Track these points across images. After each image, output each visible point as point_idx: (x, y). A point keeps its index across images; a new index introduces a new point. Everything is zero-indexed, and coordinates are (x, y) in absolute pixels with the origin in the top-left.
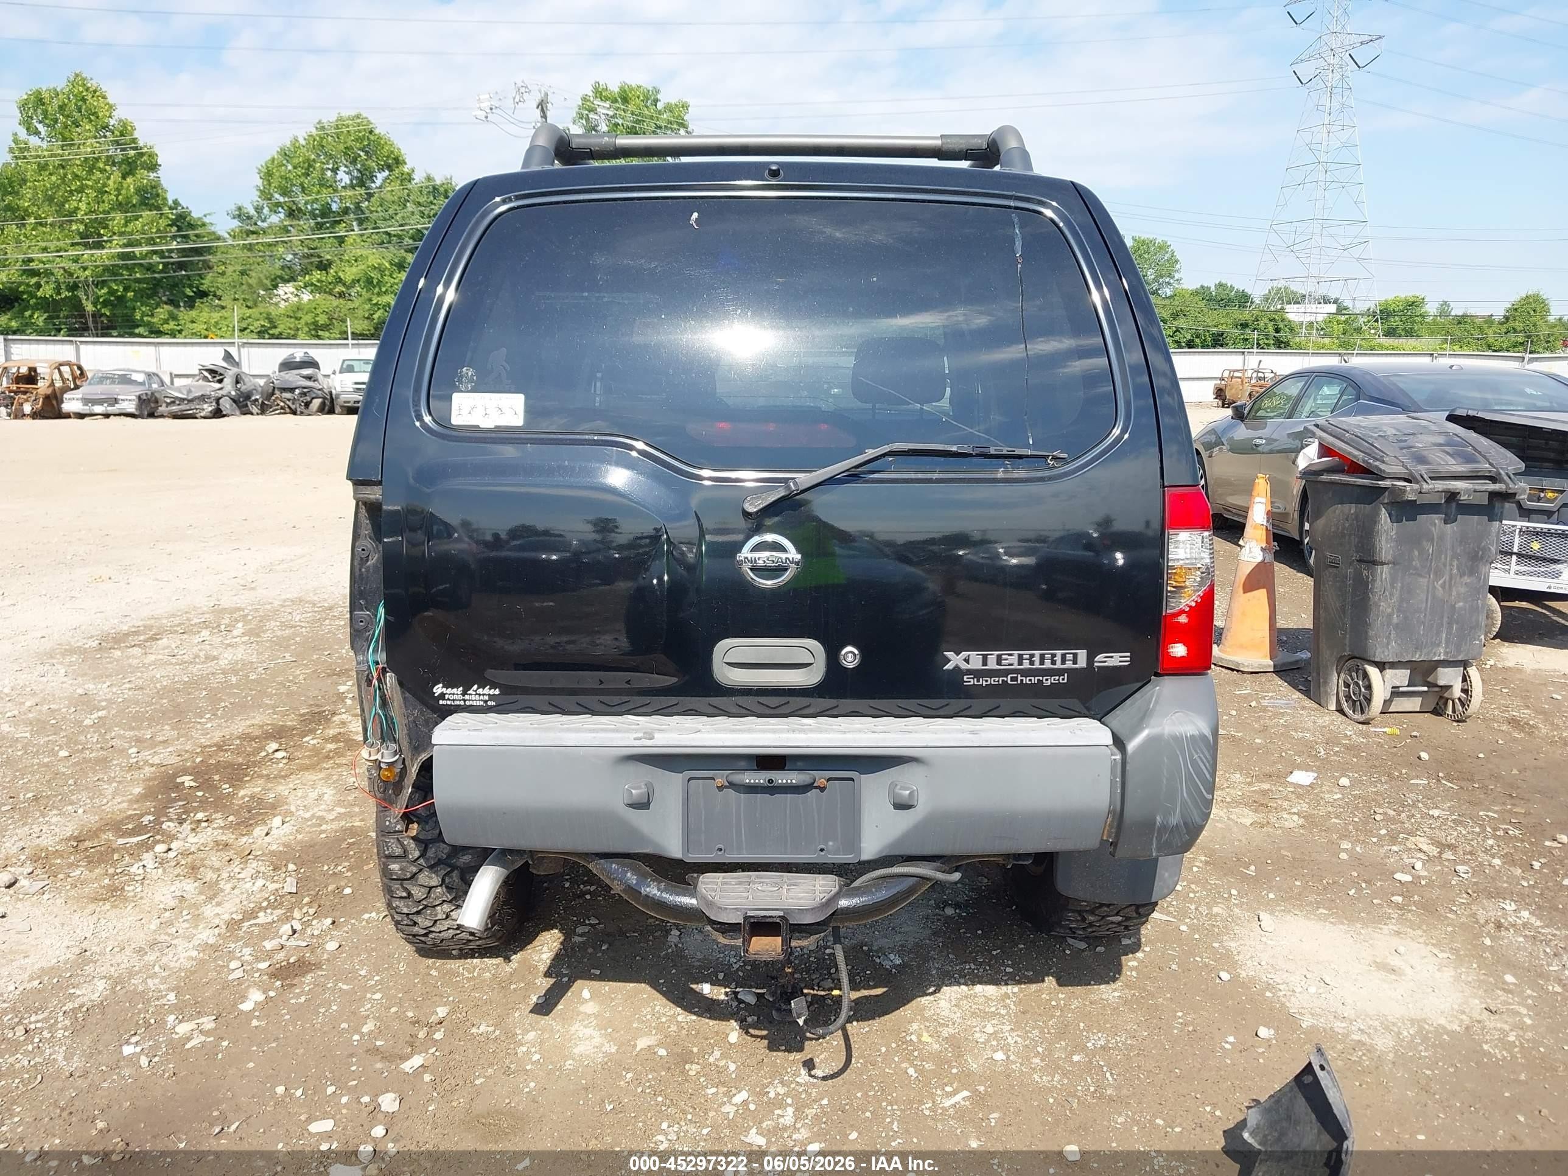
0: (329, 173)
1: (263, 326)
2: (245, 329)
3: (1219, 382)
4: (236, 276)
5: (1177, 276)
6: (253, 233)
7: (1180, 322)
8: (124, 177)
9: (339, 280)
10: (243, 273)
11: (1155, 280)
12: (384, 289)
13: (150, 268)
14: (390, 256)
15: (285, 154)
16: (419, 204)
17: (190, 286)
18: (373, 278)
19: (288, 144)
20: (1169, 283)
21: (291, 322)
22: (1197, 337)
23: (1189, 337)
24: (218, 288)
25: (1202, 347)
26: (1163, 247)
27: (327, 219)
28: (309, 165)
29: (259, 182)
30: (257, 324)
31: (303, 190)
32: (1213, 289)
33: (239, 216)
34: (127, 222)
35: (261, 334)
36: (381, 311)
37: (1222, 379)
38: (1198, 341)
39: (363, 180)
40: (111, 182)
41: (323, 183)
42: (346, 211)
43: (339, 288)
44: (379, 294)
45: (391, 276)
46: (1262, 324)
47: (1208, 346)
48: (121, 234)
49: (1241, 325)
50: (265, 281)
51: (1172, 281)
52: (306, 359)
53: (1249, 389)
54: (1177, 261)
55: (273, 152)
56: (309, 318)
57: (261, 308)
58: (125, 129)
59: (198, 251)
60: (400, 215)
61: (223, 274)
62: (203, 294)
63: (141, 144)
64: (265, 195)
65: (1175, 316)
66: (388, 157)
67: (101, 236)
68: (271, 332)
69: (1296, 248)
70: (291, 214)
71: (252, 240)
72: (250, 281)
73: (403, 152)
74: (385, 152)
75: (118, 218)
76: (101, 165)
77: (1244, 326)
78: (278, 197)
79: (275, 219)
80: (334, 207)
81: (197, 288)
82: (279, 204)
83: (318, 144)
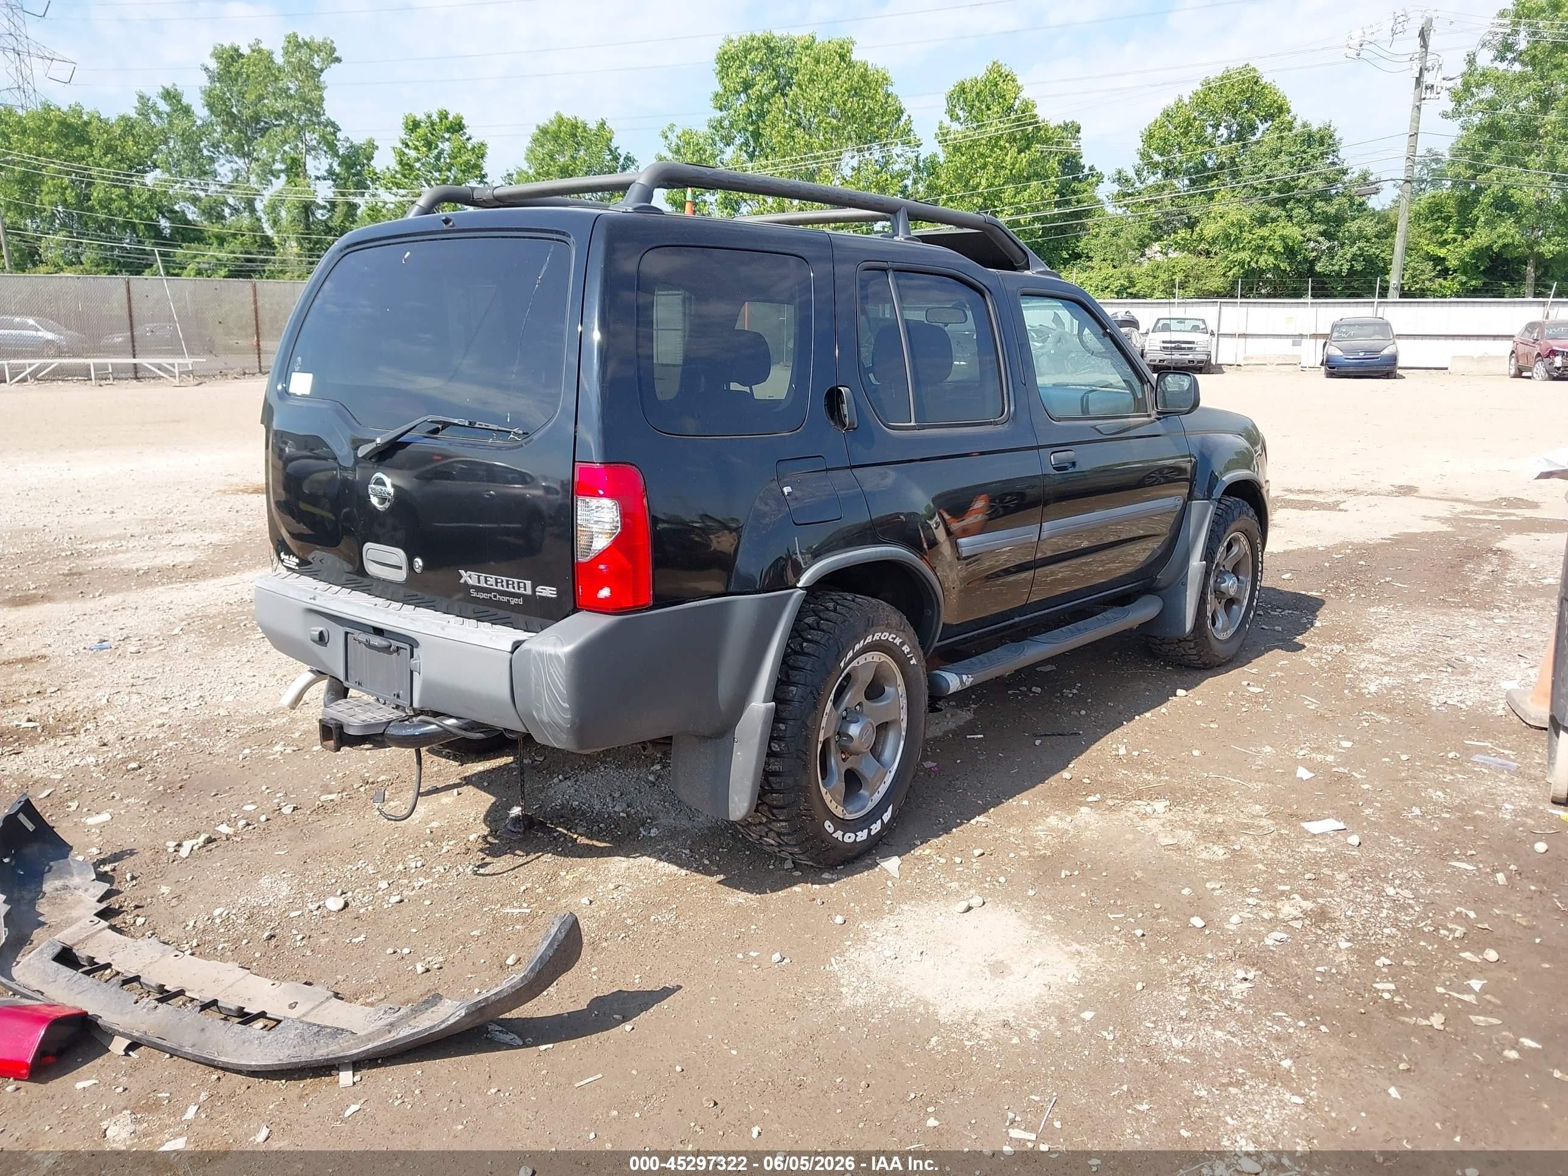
0: (1210, 130)
1: (1122, 285)
2: (1107, 288)
4: (1107, 238)
6: (1130, 195)
8: (1019, 152)
9: (1201, 239)
10: (1114, 234)
12: (1241, 246)
13: (1032, 233)
14: (1251, 210)
15: (1167, 115)
16: (1291, 154)
17: (1067, 249)
18: (1230, 234)
19: (1172, 104)
21: (1148, 281)
24: (1091, 250)
27: (1201, 176)
28: (1189, 123)
29: (1140, 145)
30: (1117, 283)
31: (1180, 149)
33: (1119, 179)
34: (1017, 193)
35: (1119, 294)
36: (1237, 268)
39: (1243, 133)
40: (1008, 158)
41: (1201, 140)
42: (1221, 166)
43: (1203, 246)
44: (1236, 252)
45: (1250, 232)
48: (1011, 204)
50: (1132, 241)
52: (1127, 318)
55: (1156, 114)
56: (1165, 277)
57: (1125, 267)
58: (1027, 107)
59: (1077, 215)
60: (1268, 168)
61: (1097, 236)
62: (1077, 256)
63: (1040, 119)
64: (1144, 155)
66: (1271, 106)
67: (995, 207)
68: (1129, 291)
70: (1167, 174)
71: (1128, 200)
72: (1119, 242)
73: (1288, 100)
74: (1267, 102)
75: (1010, 189)
76: (1002, 143)
78: (1157, 158)
79: (1151, 181)
80: (1210, 164)
81: (1073, 250)
82: (1156, 165)
83: (1201, 102)
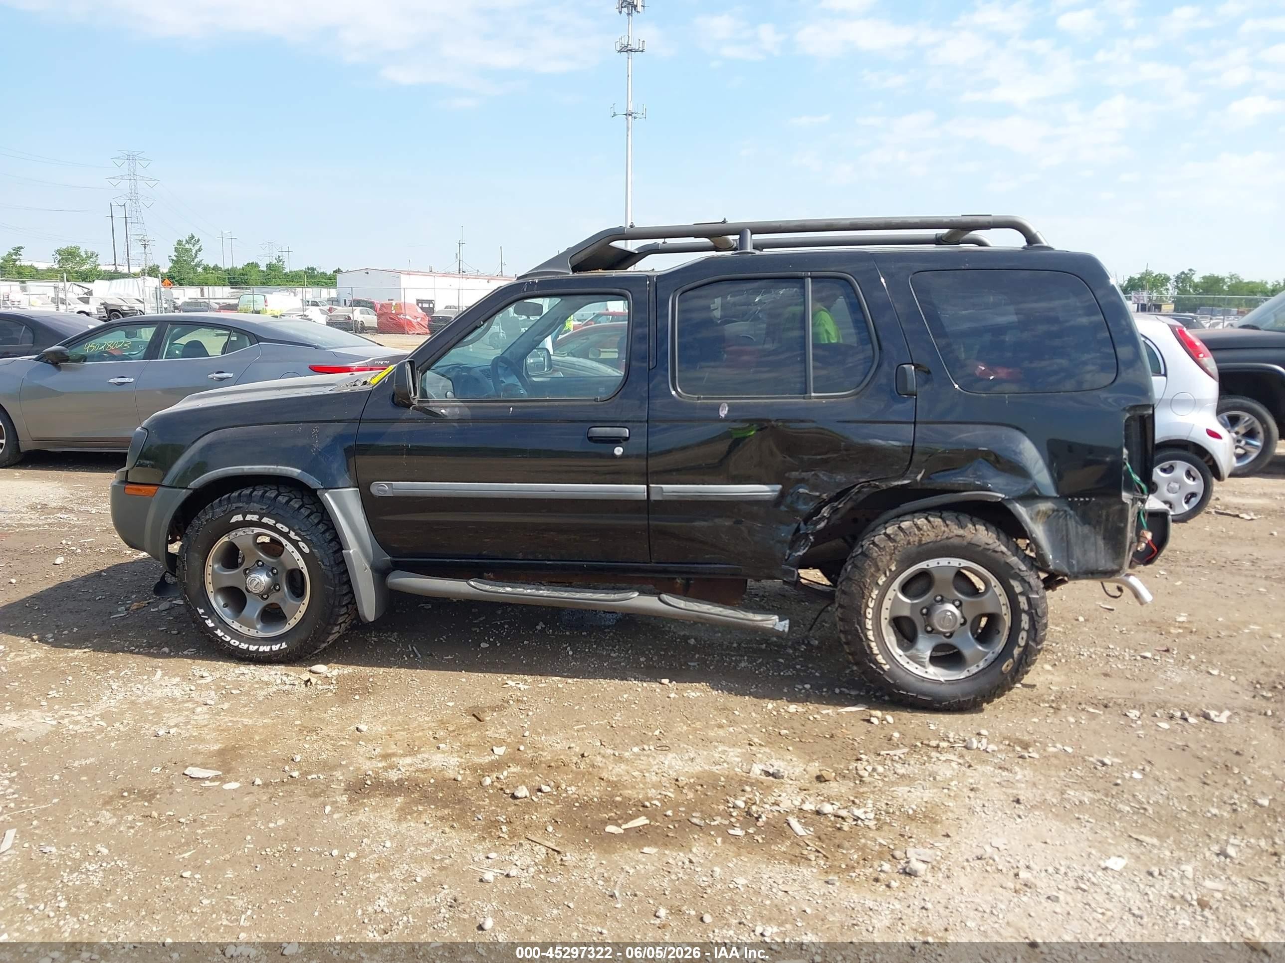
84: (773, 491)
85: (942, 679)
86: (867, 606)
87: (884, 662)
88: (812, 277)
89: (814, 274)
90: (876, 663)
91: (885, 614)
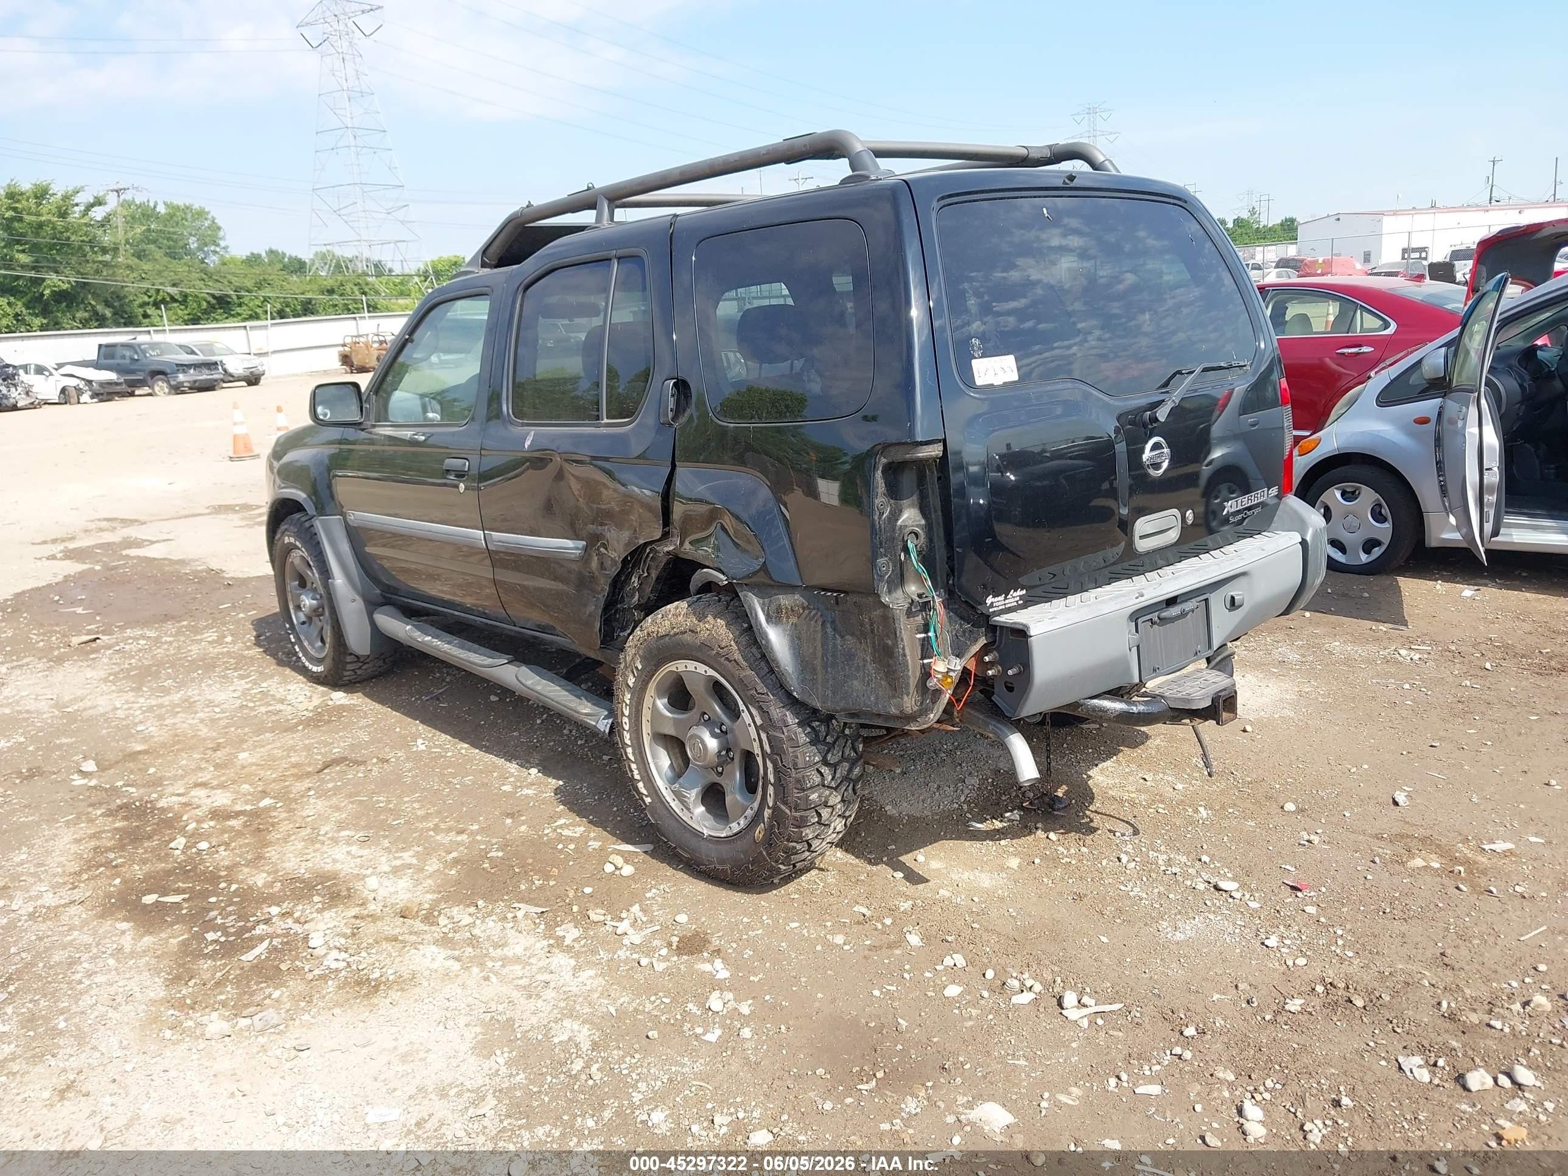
3: (341, 349)
5: (222, 243)
7: (266, 292)
11: (200, 249)
20: (215, 252)
22: (287, 306)
23: (278, 306)
25: (294, 316)
26: (201, 214)
32: (264, 254)
37: (344, 345)
38: (288, 310)
46: (348, 289)
47: (299, 316)
49: (328, 291)
51: (218, 249)
53: (375, 354)
54: (219, 228)
65: (259, 286)
69: (342, 212)
77: (331, 292)
84: (577, 548)
85: (706, 832)
86: (623, 714)
87: (645, 792)
88: (619, 258)
89: (621, 252)
90: (637, 789)
91: (646, 729)
